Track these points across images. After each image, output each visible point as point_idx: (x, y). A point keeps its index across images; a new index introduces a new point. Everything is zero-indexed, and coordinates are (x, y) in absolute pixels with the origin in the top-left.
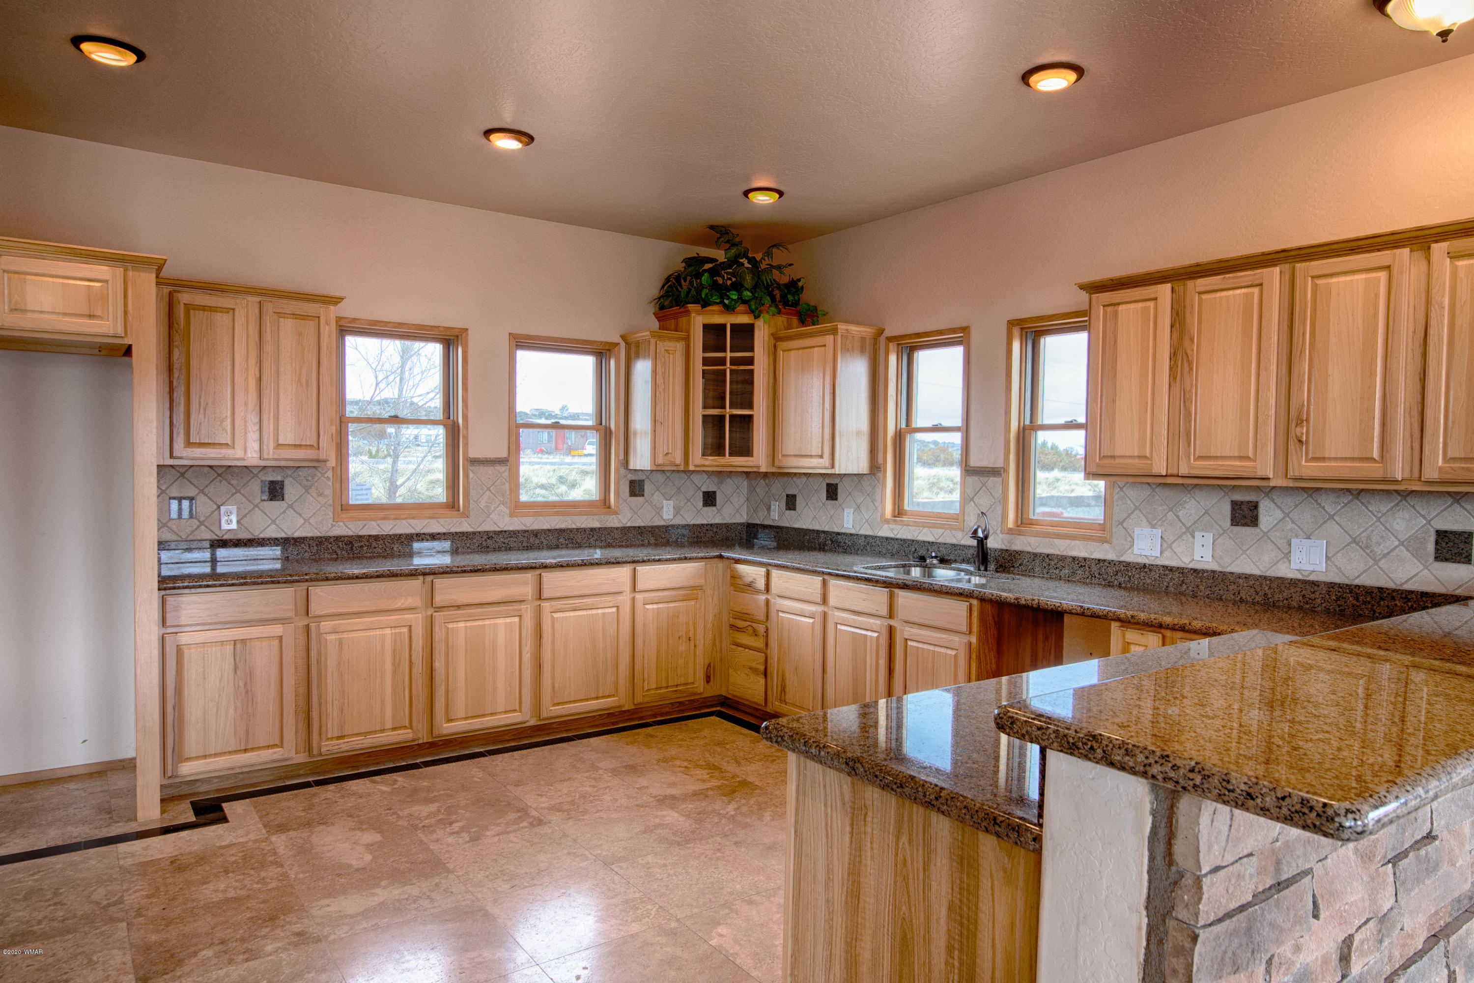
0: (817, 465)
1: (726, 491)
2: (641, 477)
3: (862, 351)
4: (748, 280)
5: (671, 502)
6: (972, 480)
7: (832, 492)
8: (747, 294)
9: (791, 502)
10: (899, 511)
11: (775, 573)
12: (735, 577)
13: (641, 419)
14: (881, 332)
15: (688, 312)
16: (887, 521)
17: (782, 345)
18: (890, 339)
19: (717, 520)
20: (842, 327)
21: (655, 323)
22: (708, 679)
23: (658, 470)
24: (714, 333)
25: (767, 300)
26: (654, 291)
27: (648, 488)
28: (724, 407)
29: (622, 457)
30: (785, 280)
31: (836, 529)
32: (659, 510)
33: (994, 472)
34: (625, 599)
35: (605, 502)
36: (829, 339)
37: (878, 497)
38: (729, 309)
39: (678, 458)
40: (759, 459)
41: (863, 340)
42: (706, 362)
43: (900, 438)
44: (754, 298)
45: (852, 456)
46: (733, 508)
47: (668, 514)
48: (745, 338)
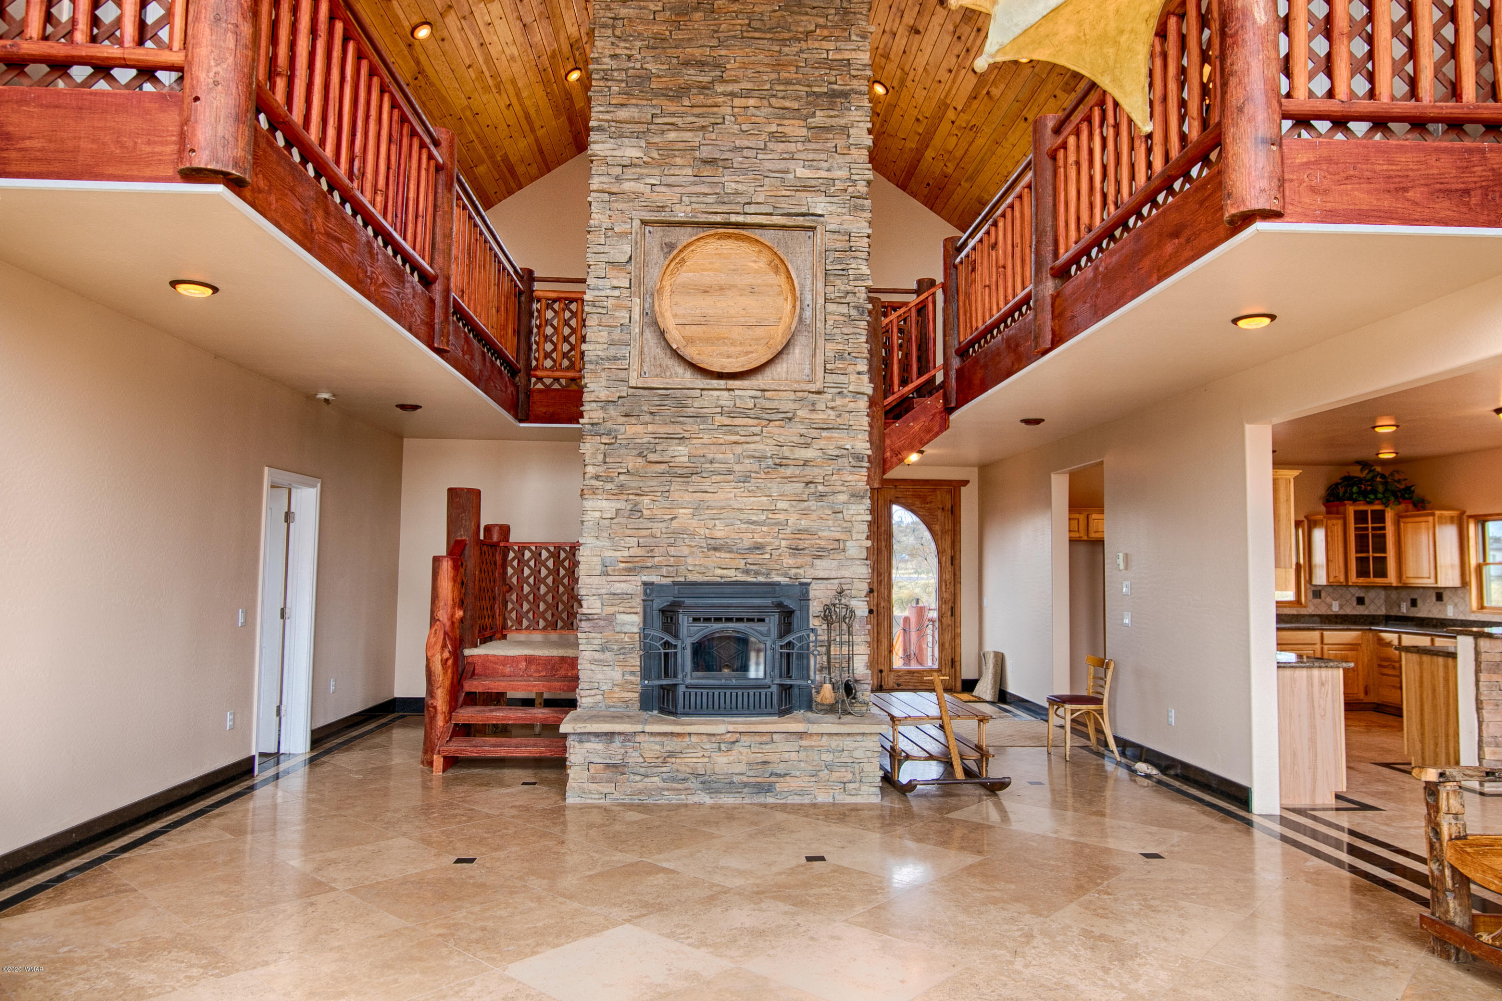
0: (1430, 582)
1: (1369, 596)
2: (1320, 588)
3: (1452, 522)
4: (1381, 488)
5: (1337, 602)
7: (1439, 597)
8: (1380, 496)
9: (1414, 603)
10: (1482, 607)
11: (1404, 636)
12: (1379, 639)
13: (1319, 559)
14: (1464, 512)
15: (1345, 505)
16: (1474, 612)
17: (1401, 520)
18: (1470, 517)
19: (1366, 613)
20: (1438, 513)
21: (1323, 509)
22: (1366, 693)
23: (1330, 585)
24: (1361, 517)
25: (1392, 499)
26: (1321, 491)
27: (1323, 594)
28: (1368, 552)
29: (1307, 578)
30: (1402, 487)
31: (1443, 617)
32: (1330, 606)
34: (1318, 647)
35: (1298, 602)
36: (1431, 519)
37: (1467, 599)
38: (1370, 503)
39: (1342, 579)
40: (1392, 578)
41: (1452, 517)
42: (1357, 529)
43: (1479, 568)
44: (1384, 497)
45: (1449, 578)
46: (1376, 606)
47: (1335, 608)
48: (1379, 517)
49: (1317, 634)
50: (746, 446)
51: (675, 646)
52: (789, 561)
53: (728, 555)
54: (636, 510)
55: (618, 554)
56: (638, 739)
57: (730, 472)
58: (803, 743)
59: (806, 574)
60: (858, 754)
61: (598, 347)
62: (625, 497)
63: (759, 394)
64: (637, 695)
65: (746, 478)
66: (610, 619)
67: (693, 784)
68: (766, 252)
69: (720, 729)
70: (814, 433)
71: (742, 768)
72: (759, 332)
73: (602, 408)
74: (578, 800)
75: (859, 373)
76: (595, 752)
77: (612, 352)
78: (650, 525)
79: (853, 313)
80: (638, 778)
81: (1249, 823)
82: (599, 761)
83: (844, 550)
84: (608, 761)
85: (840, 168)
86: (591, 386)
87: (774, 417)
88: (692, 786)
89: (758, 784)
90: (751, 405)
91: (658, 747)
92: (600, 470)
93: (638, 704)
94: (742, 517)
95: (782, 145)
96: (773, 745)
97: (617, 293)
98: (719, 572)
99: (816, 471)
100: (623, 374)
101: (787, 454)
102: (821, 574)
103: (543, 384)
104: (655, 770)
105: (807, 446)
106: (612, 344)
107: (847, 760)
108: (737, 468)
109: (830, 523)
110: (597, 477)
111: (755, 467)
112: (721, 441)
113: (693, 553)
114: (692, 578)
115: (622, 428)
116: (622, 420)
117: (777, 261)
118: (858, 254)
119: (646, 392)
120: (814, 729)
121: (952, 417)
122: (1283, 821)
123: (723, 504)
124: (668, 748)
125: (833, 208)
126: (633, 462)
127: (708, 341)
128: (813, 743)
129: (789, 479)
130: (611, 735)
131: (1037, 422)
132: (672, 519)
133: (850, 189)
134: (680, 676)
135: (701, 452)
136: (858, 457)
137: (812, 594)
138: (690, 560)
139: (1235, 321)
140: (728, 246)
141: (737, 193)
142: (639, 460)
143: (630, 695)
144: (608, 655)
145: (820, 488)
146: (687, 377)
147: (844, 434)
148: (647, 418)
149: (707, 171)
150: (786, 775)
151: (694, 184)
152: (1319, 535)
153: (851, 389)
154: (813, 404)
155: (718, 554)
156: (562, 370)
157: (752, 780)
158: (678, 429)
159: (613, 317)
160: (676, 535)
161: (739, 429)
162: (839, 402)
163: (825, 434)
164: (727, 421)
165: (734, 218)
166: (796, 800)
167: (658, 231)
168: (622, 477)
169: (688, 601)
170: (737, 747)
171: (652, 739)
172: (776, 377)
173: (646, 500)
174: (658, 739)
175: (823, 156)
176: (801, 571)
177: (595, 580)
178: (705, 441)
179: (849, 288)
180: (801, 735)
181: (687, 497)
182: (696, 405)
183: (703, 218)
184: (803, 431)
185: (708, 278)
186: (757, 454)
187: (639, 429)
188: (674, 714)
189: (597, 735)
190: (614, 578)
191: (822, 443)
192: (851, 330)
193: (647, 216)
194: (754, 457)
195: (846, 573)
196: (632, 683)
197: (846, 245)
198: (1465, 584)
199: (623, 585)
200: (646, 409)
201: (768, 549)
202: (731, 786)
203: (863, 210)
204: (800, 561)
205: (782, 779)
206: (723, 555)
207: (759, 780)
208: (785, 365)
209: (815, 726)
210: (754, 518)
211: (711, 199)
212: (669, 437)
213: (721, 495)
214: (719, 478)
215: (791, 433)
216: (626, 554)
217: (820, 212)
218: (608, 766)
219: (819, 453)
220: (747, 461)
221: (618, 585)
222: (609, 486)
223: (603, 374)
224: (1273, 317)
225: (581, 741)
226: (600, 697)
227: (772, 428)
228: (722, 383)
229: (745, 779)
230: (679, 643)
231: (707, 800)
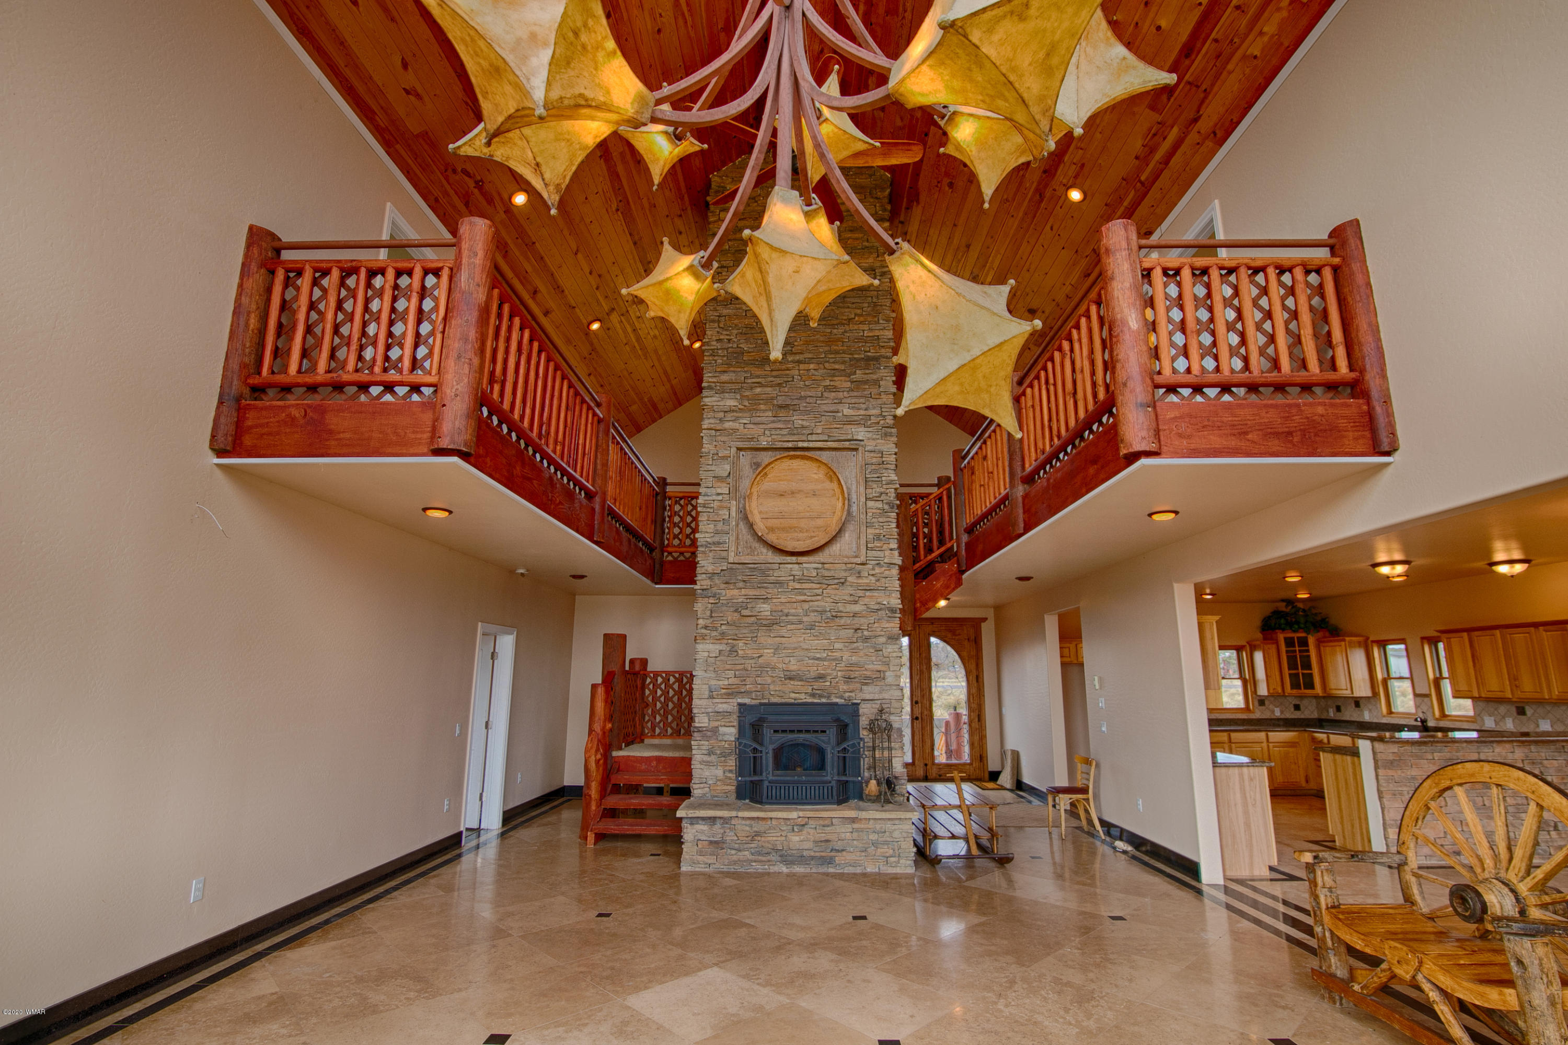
0: (1347, 693)
1: (1304, 703)
2: (1264, 698)
3: (1360, 646)
4: (1302, 620)
5: (1278, 709)
6: (1418, 699)
7: (1357, 705)
8: (1302, 626)
9: (1338, 709)
10: (1390, 712)
11: (1331, 736)
12: (1314, 739)
13: (1261, 673)
14: (1368, 638)
15: (1277, 633)
16: (1385, 716)
17: (1321, 645)
18: (1373, 642)
19: (1302, 717)
20: (1347, 639)
21: (1260, 636)
22: (1307, 782)
23: (1271, 695)
24: (1289, 642)
25: (1312, 628)
26: (1258, 623)
27: (1267, 702)
28: (1297, 669)
29: (1253, 690)
30: (1319, 619)
31: (1363, 720)
32: (1273, 712)
33: (1428, 696)
34: (1265, 745)
35: (1247, 709)
36: (1343, 643)
37: (1378, 706)
38: (1294, 631)
39: (1280, 690)
40: (1318, 690)
41: (1360, 643)
42: (1287, 652)
43: (1385, 682)
44: (1306, 627)
45: (1362, 689)
46: (1310, 711)
47: (1278, 713)
48: (1304, 643)
49: (1262, 735)
50: (811, 603)
51: (761, 752)
52: (843, 687)
53: (800, 683)
54: (733, 651)
55: (721, 683)
56: (733, 822)
57: (801, 622)
58: (856, 826)
59: (856, 698)
60: (896, 834)
61: (707, 535)
62: (726, 641)
63: (820, 566)
64: (734, 788)
65: (811, 627)
66: (715, 730)
67: (774, 857)
68: (823, 467)
69: (794, 815)
70: (861, 593)
71: (809, 845)
72: (820, 522)
73: (710, 578)
74: (690, 868)
75: (891, 550)
76: (702, 832)
77: (716, 539)
78: (743, 661)
79: (886, 507)
80: (733, 852)
81: (1199, 892)
82: (705, 838)
83: (884, 679)
84: (712, 839)
85: (874, 408)
86: (702, 563)
87: (831, 582)
88: (774, 858)
89: (822, 857)
90: (815, 574)
91: (748, 828)
92: (708, 622)
93: (734, 796)
94: (809, 654)
95: (833, 394)
96: (833, 828)
97: (720, 498)
98: (793, 695)
99: (863, 620)
100: (724, 554)
101: (841, 609)
102: (868, 697)
103: (673, 556)
104: (746, 846)
105: (856, 602)
106: (717, 533)
107: (888, 839)
108: (805, 619)
109: (874, 658)
110: (706, 627)
111: (818, 619)
112: (794, 600)
113: (774, 681)
114: (774, 700)
115: (723, 592)
116: (723, 586)
117: (831, 473)
118: (888, 466)
119: (740, 566)
120: (863, 815)
121: (964, 577)
122: (1227, 891)
123: (796, 645)
124: (755, 829)
125: (870, 435)
126: (731, 616)
127: (783, 529)
128: (862, 826)
129: (844, 627)
130: (713, 820)
131: (1028, 579)
132: (759, 657)
133: (882, 422)
134: (764, 774)
135: (780, 608)
136: (892, 610)
137: (861, 711)
138: (772, 687)
139: (1150, 515)
140: (796, 463)
141: (803, 427)
142: (736, 614)
143: (729, 788)
144: (713, 758)
145: (866, 633)
146: (769, 556)
147: (882, 594)
148: (741, 584)
149: (782, 413)
150: (843, 850)
151: (773, 422)
152: (1259, 657)
153: (886, 561)
154: (859, 573)
155: (792, 682)
156: (685, 547)
157: (817, 854)
158: (763, 592)
159: (718, 515)
160: (762, 669)
161: (805, 591)
162: (877, 570)
163: (868, 593)
164: (798, 586)
165: (801, 444)
166: (851, 870)
167: (749, 454)
168: (723, 627)
169: (771, 718)
170: (806, 830)
171: (744, 822)
172: (832, 553)
173: (741, 644)
174: (748, 822)
175: (862, 400)
176: (853, 694)
177: (704, 703)
178: (783, 600)
179: (883, 490)
180: (853, 820)
181: (770, 641)
182: (775, 574)
183: (779, 445)
184: (851, 592)
185: (783, 486)
186: (819, 609)
187: (736, 592)
188: (761, 803)
189: (703, 819)
190: (717, 701)
191: (866, 600)
192: (885, 520)
193: (740, 445)
194: (817, 611)
195: (886, 696)
196: (730, 778)
197: (880, 460)
198: (1375, 694)
199: (725, 706)
200: (740, 578)
201: (829, 678)
202: (802, 859)
203: (891, 436)
204: (852, 687)
205: (840, 854)
206: (796, 683)
207: (823, 854)
208: (838, 545)
209: (864, 813)
210: (818, 656)
211: (785, 432)
212: (757, 598)
213: (794, 639)
214: (793, 627)
215: (844, 593)
216: (726, 683)
217: (861, 438)
218: (711, 842)
219: (864, 608)
220: (812, 614)
221: (720, 705)
222: (714, 633)
223: (711, 554)
224: (1176, 513)
225: (692, 824)
226: (707, 789)
227: (829, 590)
228: (794, 559)
229: (812, 854)
230: (763, 749)
231: (784, 869)
